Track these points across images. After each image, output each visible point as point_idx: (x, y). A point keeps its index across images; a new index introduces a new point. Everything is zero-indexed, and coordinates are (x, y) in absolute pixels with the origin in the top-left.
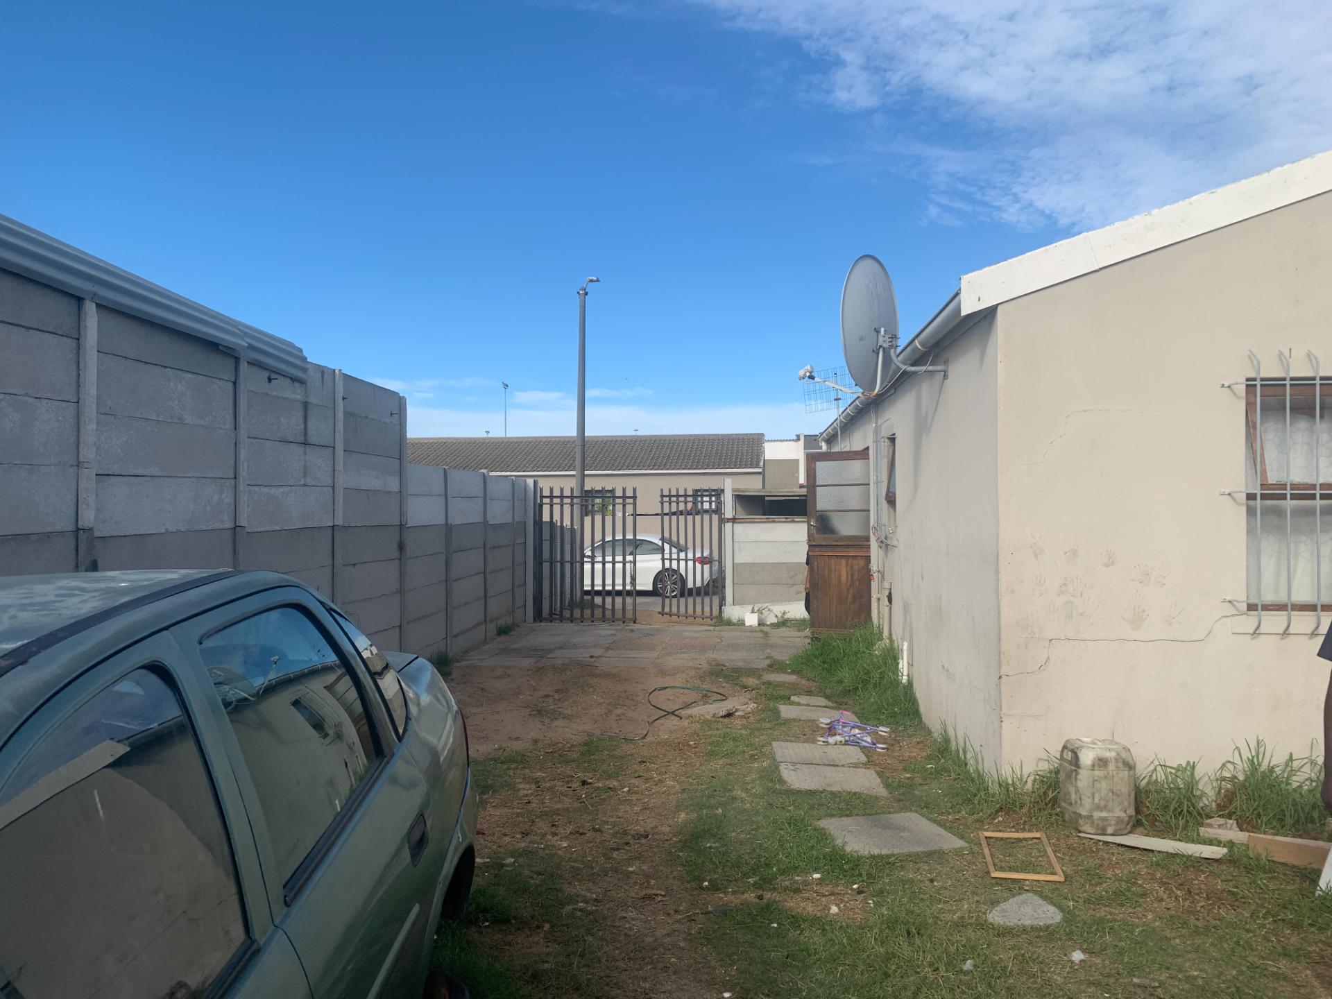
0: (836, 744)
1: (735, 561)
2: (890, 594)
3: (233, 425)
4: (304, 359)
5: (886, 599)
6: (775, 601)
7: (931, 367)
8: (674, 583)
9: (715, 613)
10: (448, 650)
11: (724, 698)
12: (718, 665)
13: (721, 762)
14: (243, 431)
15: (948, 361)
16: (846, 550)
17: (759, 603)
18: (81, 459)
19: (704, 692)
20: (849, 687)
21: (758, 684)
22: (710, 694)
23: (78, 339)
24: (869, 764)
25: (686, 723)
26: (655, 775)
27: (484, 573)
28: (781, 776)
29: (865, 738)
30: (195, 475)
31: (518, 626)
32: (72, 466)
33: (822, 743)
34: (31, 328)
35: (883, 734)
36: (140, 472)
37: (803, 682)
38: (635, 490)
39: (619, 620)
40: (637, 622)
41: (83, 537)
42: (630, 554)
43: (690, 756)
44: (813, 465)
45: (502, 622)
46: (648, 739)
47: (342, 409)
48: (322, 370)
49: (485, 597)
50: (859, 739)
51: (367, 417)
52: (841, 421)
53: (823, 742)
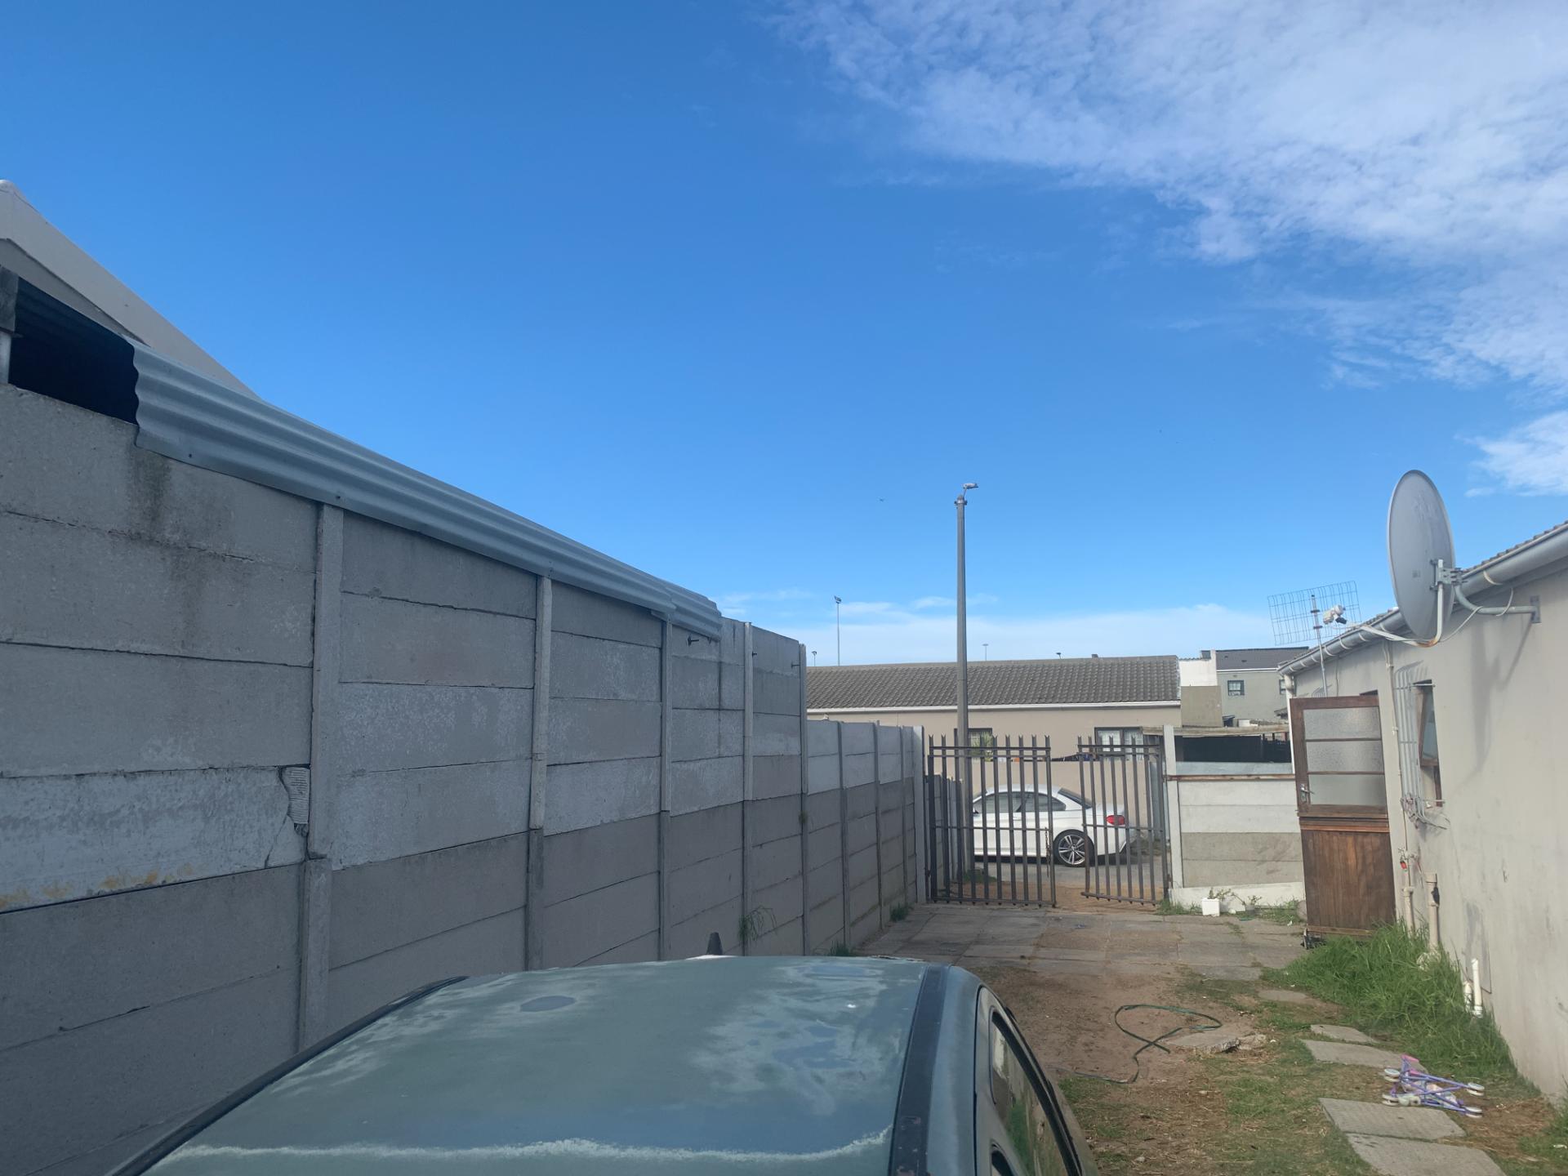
0: (1409, 1105)
1: (1183, 831)
2: (1436, 889)
3: (659, 697)
4: (718, 614)
5: (1431, 897)
6: (1239, 882)
7: (1513, 608)
8: (1080, 849)
9: (1159, 897)
10: (846, 942)
11: (1217, 1024)
12: (1192, 974)
13: (1255, 1124)
14: (669, 703)
15: (1538, 600)
16: (1353, 824)
17: (1218, 885)
18: (535, 750)
19: (1187, 1014)
20: (1391, 1014)
21: (1257, 1005)
22: (1196, 1017)
23: (535, 620)
24: (1469, 1139)
25: (1180, 1059)
26: (1170, 1139)
27: (877, 844)
28: (1357, 1155)
29: (1447, 1098)
30: (627, 756)
31: (912, 909)
32: (526, 759)
33: (1390, 1103)
34: (498, 614)
35: (1475, 1093)
36: (581, 759)
37: (1319, 1004)
38: (1047, 739)
39: (1033, 903)
40: (1057, 906)
41: (535, 838)
42: (1018, 811)
43: (1207, 1112)
44: (1300, 714)
45: (895, 904)
46: (1140, 1082)
47: (751, 666)
48: (734, 624)
49: (879, 874)
50: (1440, 1099)
51: (771, 672)
52: (1324, 654)
53: (1392, 1101)
